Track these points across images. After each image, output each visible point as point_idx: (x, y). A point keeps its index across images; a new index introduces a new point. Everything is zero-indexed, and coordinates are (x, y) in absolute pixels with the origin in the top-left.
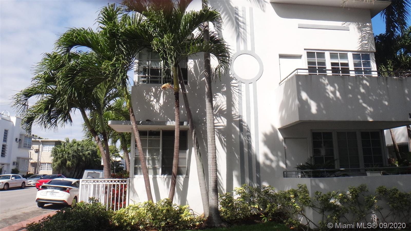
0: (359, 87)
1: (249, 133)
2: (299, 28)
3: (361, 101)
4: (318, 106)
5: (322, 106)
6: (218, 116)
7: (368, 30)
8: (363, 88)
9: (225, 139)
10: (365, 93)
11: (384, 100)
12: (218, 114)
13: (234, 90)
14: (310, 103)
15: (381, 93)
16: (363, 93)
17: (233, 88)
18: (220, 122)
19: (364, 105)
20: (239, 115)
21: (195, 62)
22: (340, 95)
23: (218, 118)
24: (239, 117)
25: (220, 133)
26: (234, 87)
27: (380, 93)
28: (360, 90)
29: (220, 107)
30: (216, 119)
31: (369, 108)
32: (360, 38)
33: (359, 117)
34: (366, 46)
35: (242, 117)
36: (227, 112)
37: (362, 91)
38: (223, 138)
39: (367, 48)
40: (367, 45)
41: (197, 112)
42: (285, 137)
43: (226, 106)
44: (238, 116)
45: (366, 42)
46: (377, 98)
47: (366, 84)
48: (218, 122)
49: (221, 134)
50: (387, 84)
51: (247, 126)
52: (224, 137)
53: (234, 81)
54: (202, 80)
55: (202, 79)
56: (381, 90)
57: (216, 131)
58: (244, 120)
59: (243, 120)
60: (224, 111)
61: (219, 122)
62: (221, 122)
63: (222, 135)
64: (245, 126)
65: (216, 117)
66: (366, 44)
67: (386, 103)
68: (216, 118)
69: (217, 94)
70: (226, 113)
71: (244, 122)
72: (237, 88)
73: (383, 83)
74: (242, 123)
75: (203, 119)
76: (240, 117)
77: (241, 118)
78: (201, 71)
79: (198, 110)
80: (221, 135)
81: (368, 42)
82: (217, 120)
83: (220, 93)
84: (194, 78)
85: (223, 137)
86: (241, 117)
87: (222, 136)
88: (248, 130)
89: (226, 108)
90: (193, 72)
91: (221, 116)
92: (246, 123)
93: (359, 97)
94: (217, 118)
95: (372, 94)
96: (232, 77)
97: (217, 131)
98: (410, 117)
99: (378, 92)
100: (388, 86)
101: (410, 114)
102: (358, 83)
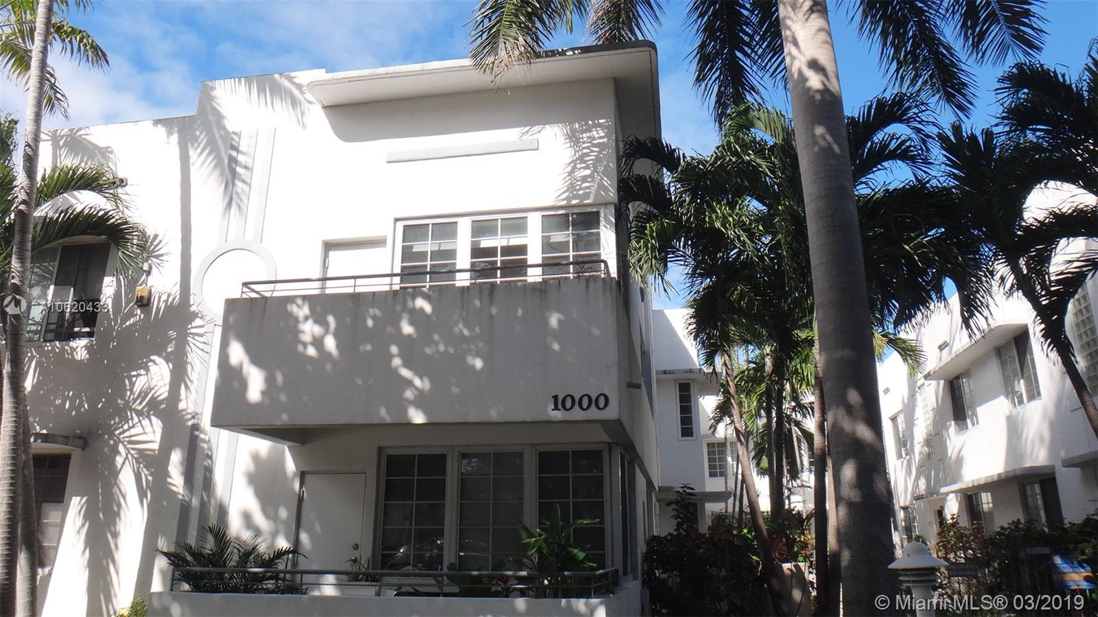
0: (399, 319)
1: (210, 462)
2: (388, 162)
3: (397, 362)
4: (270, 381)
5: (279, 378)
6: (146, 414)
7: (600, 138)
8: (412, 323)
9: (150, 478)
10: (415, 336)
11: (470, 355)
12: (145, 409)
13: (194, 344)
14: (249, 373)
15: (466, 332)
16: (409, 336)
17: (192, 340)
18: (146, 431)
19: (405, 373)
20: (194, 412)
21: (119, 281)
22: (338, 346)
23: (145, 422)
24: (193, 417)
25: (141, 460)
26: (196, 337)
27: (462, 333)
28: (399, 329)
29: (153, 392)
30: (139, 424)
31: (417, 382)
32: (569, 164)
33: (383, 412)
34: (585, 185)
35: (200, 417)
36: (166, 404)
37: (407, 329)
38: (145, 475)
39: (587, 191)
40: (589, 180)
41: (100, 406)
42: (304, 470)
43: (167, 388)
44: (191, 414)
45: (588, 172)
46: (451, 350)
47: (422, 309)
48: (142, 431)
49: (144, 463)
50: (491, 304)
51: (209, 441)
52: (148, 470)
53: (198, 322)
54: (124, 326)
55: (125, 324)
56: (467, 326)
57: (132, 455)
58: (204, 425)
59: (202, 425)
60: (162, 402)
61: (145, 433)
62: (149, 433)
63: (144, 467)
64: (204, 441)
65: (141, 418)
66: (584, 179)
67: (478, 363)
68: (140, 421)
69: (153, 357)
70: (164, 406)
71: (204, 430)
72: (201, 339)
73: (477, 303)
74: (197, 433)
75: (108, 422)
76: (196, 417)
77: (196, 421)
78: (127, 304)
79: (104, 400)
80: (142, 466)
81: (595, 170)
82: (141, 428)
83: (160, 356)
84: (109, 320)
85: (146, 472)
86: (198, 419)
87: (144, 469)
88: (210, 453)
89: (166, 395)
90: (110, 307)
91: (153, 415)
92: (209, 433)
93: (394, 349)
94: (143, 422)
95: (436, 337)
96: (194, 311)
97: (136, 456)
98: (556, 408)
99: (456, 329)
100: (494, 311)
101: (556, 398)
102: (398, 308)
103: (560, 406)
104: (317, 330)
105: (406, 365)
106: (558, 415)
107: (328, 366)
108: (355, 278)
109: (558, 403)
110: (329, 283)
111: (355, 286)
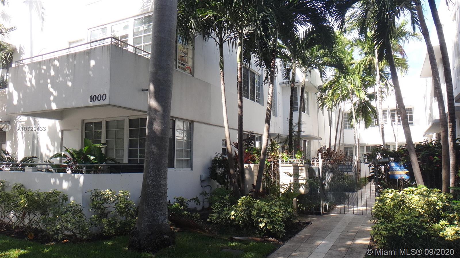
0: (50, 69)
4: (19, 96)
5: (21, 95)
8: (53, 70)
11: (68, 81)
15: (67, 72)
16: (53, 76)
22: (35, 82)
28: (50, 73)
31: (54, 93)
33: (46, 106)
37: (52, 73)
46: (63, 80)
47: (56, 65)
50: (75, 60)
56: (68, 70)
67: (70, 84)
73: (71, 60)
93: (49, 81)
95: (60, 75)
97: (22, 126)
98: (91, 101)
99: (65, 72)
100: (75, 62)
101: (91, 96)
102: (50, 65)
103: (92, 100)
104: (31, 76)
105: (52, 87)
106: (91, 104)
107: (33, 90)
108: (43, 55)
109: (92, 99)
110: (34, 59)
111: (42, 58)
